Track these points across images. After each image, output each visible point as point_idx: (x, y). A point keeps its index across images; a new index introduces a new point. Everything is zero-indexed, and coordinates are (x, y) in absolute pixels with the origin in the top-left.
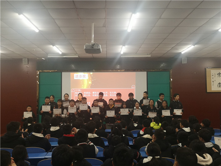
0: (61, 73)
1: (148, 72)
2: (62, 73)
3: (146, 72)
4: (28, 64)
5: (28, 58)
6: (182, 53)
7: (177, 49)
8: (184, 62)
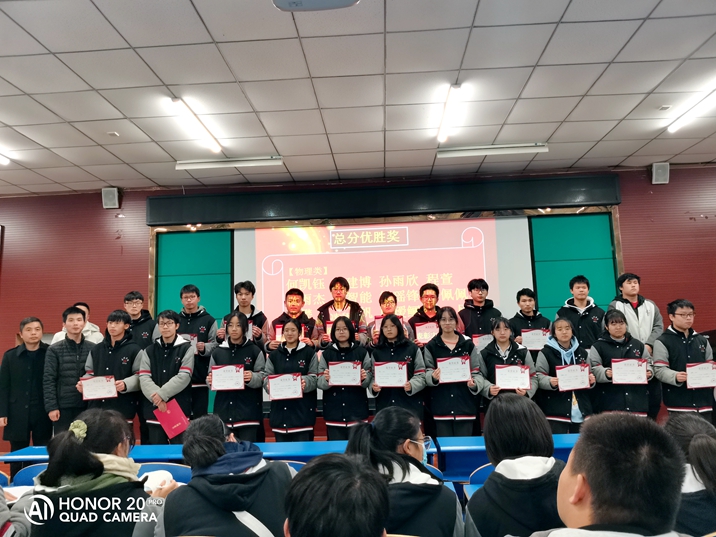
0: (229, 233)
1: (533, 220)
2: (236, 233)
3: (526, 220)
4: (120, 208)
5: (121, 185)
6: (673, 129)
8: (661, 177)
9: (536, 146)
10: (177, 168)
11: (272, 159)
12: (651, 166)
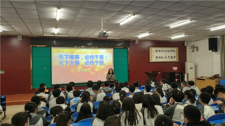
0: (50, 48)
1: (114, 49)
4: (22, 40)
5: (23, 35)
6: (139, 37)
7: (138, 35)
8: (137, 43)
9: (117, 37)
10: (44, 35)
11: (66, 35)
12: (135, 40)
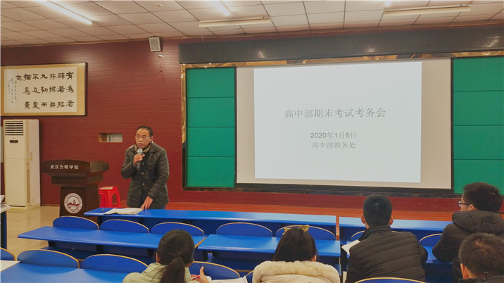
0: (233, 69)
1: (455, 61)
2: (238, 69)
3: (450, 60)
4: (161, 51)
5: (162, 35)
9: (461, 7)
10: (200, 26)
11: (264, 19)
